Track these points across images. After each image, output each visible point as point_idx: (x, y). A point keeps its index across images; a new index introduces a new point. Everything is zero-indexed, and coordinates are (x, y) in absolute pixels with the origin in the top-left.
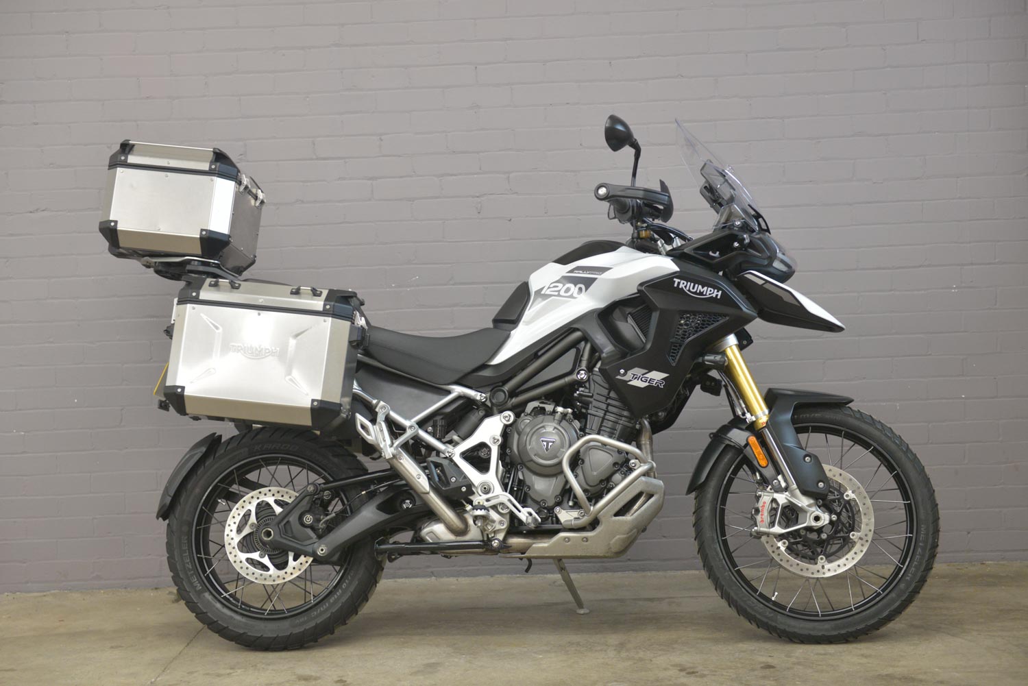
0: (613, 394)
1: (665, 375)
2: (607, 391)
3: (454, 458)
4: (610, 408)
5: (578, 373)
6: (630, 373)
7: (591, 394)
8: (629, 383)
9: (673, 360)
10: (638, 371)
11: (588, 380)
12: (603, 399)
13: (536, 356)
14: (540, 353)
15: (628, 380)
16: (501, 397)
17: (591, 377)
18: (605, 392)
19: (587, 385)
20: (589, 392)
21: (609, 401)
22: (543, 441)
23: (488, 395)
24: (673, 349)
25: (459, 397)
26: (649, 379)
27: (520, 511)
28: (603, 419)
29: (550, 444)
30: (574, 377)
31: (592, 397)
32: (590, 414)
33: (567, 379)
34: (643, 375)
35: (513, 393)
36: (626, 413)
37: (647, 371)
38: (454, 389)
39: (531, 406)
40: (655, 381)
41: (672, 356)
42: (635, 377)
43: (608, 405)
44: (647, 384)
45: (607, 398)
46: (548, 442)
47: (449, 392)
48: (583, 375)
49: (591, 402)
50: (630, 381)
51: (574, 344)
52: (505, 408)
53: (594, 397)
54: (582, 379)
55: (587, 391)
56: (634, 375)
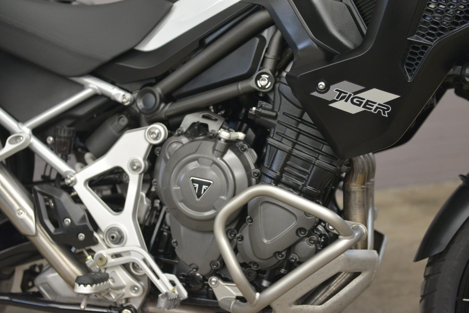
0: (306, 117)
1: (393, 97)
2: (299, 111)
3: (75, 187)
4: (302, 138)
5: (259, 77)
6: (334, 88)
7: (274, 114)
8: (332, 105)
9: (409, 71)
10: (347, 87)
11: (273, 89)
12: (293, 122)
13: (202, 45)
14: (208, 40)
15: (330, 100)
16: (152, 100)
17: (277, 85)
18: (296, 112)
19: (271, 96)
20: (272, 110)
21: (302, 127)
22: (194, 181)
23: (135, 95)
24: (412, 53)
25: (95, 96)
26: (364, 102)
27: (158, 277)
28: (290, 155)
29: (204, 187)
30: (251, 83)
31: (275, 118)
32: (271, 145)
33: (241, 86)
34: (355, 93)
35: (168, 98)
36: (325, 148)
37: (363, 88)
38: (88, 84)
39: (189, 120)
40: (376, 106)
41: (408, 64)
42: (342, 96)
43: (299, 133)
44: (360, 109)
45: (298, 123)
46: (201, 184)
47: (82, 87)
48: (264, 82)
49: (274, 126)
50: (334, 101)
51: (257, 31)
52: (155, 117)
53: (279, 118)
54: (263, 87)
55: (270, 106)
56: (341, 92)
